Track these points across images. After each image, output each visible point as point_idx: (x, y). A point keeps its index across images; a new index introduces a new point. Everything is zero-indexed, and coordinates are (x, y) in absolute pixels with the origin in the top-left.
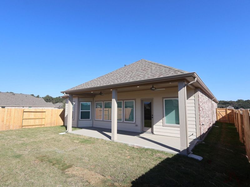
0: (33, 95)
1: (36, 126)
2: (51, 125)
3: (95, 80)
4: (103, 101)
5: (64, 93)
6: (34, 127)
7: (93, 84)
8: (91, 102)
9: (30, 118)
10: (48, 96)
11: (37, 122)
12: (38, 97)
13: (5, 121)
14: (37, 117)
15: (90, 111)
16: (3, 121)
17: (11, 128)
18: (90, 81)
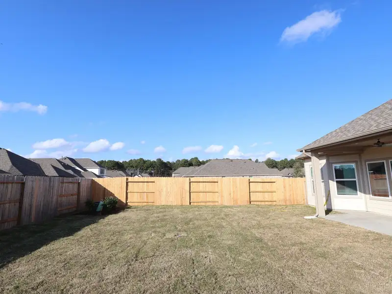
0: (251, 160)
1: (267, 203)
2: (286, 203)
3: (361, 119)
4: (387, 159)
5: (302, 151)
6: (263, 203)
7: (357, 128)
8: (356, 162)
9: (257, 190)
10: (269, 159)
11: (267, 197)
12: (257, 161)
13: (232, 194)
14: (265, 190)
15: (356, 179)
16: (230, 194)
17: (239, 203)
18: (350, 124)
